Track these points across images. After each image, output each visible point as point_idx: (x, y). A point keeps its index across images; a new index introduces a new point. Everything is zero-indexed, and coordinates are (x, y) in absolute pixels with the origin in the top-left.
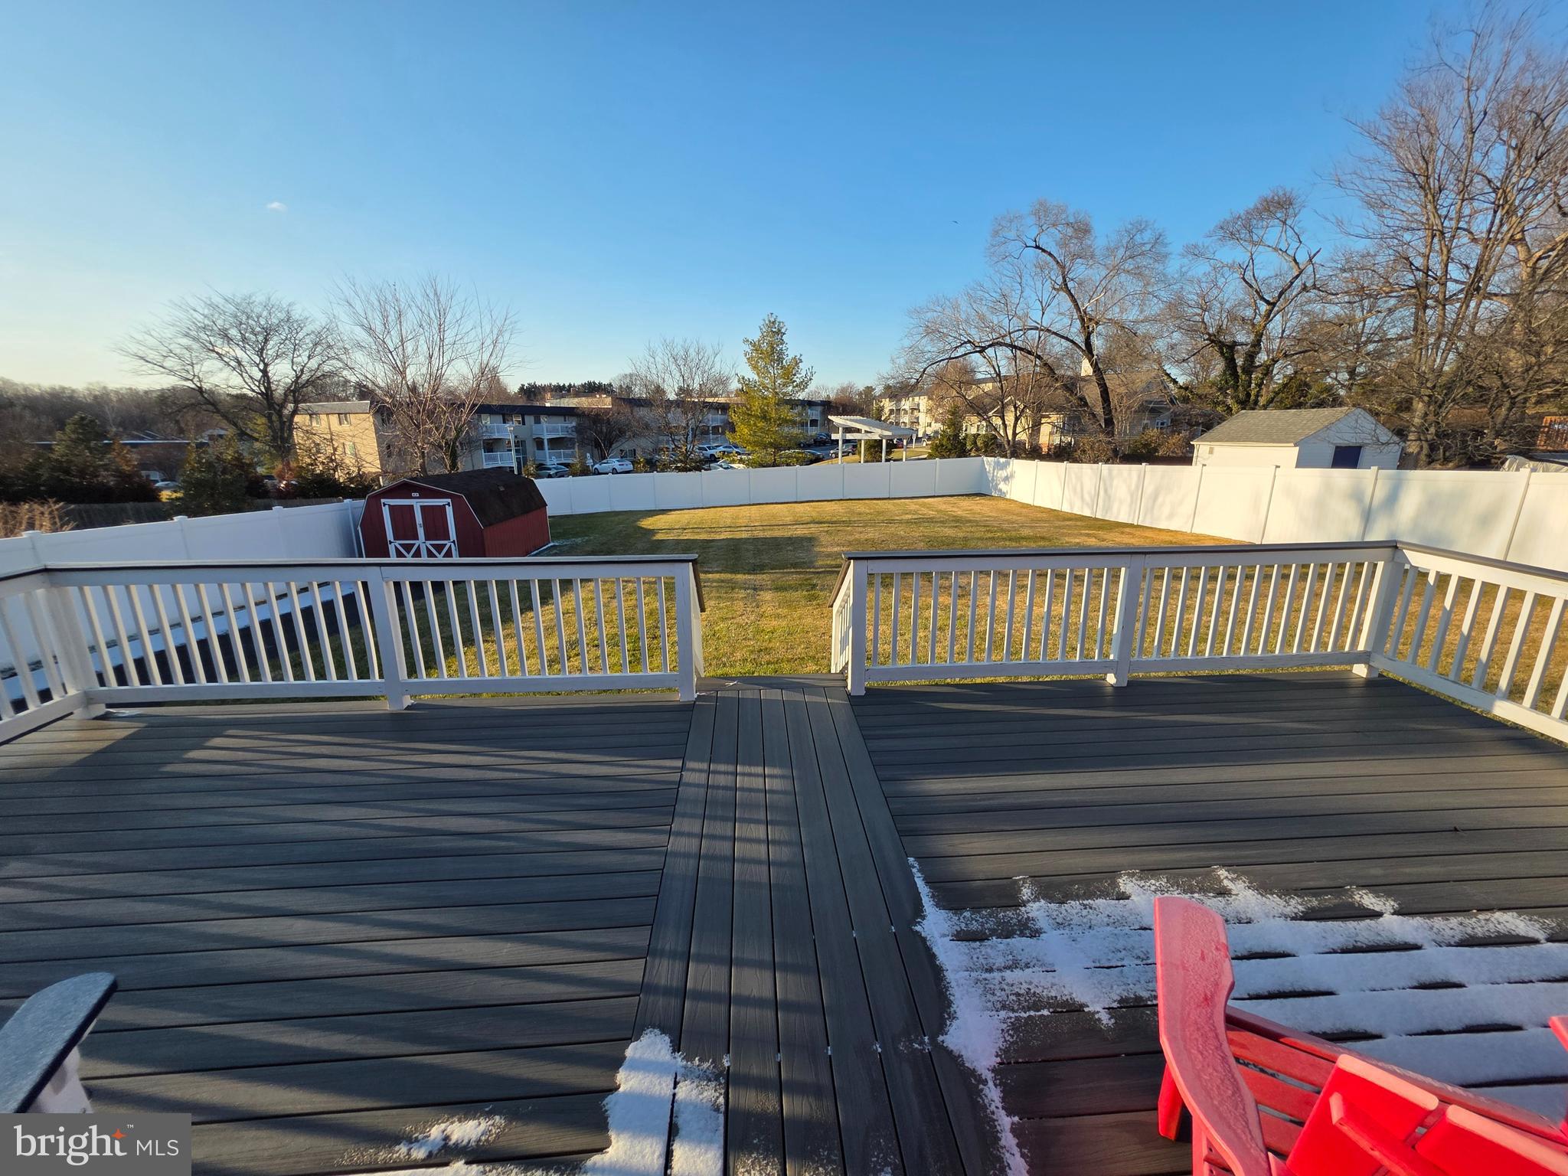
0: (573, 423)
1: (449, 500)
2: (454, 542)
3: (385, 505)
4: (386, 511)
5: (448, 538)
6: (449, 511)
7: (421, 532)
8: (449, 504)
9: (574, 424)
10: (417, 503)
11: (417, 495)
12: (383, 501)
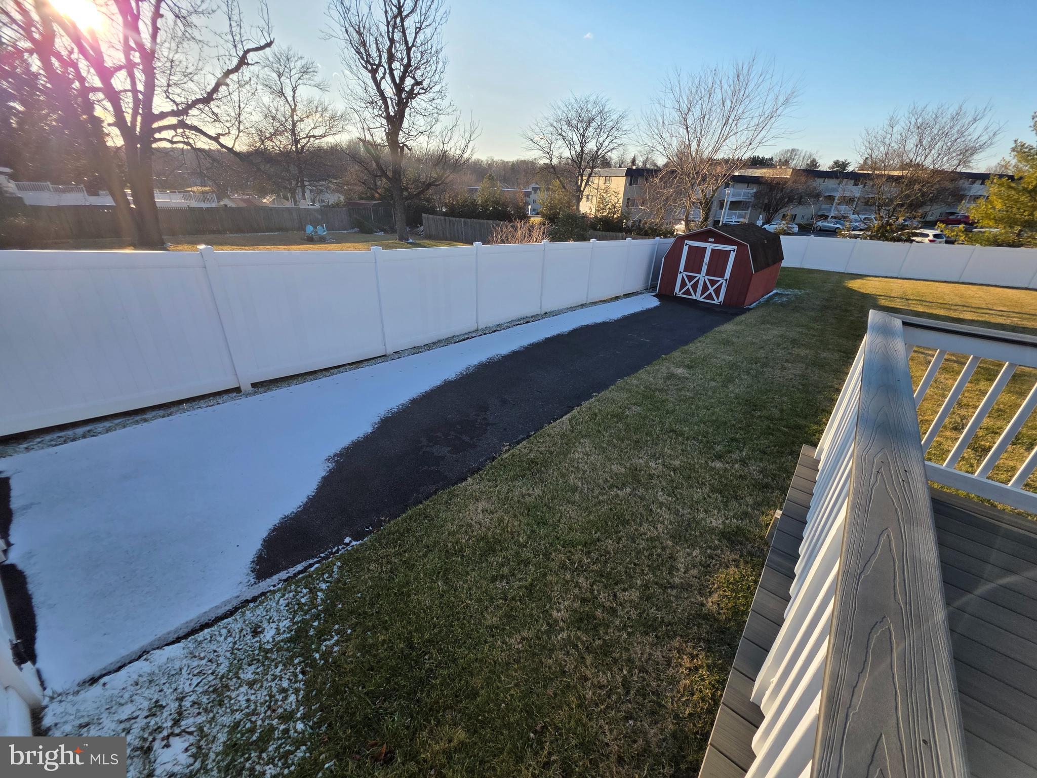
0: (753, 190)
1: (736, 247)
2: (726, 280)
3: (686, 244)
4: (686, 249)
5: (722, 276)
6: (732, 256)
7: (705, 268)
8: (734, 251)
9: (755, 190)
10: (710, 246)
11: (713, 240)
12: (686, 241)
